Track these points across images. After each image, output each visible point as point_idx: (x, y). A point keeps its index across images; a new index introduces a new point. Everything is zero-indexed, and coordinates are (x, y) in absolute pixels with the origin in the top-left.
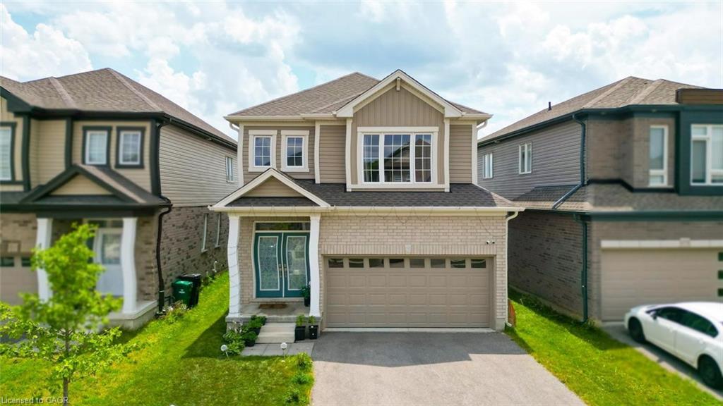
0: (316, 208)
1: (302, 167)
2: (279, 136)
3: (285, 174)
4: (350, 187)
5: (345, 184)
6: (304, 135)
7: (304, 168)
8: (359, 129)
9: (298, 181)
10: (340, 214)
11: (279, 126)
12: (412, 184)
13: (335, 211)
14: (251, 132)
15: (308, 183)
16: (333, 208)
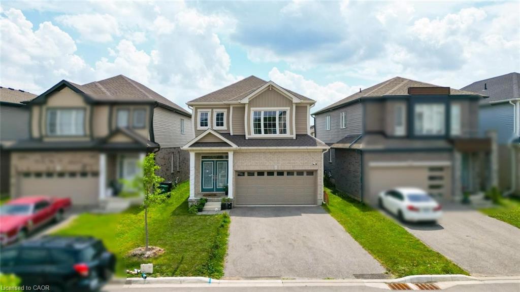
0: (231, 148)
1: (224, 127)
2: (212, 112)
3: (215, 131)
4: (247, 137)
5: (245, 135)
6: (225, 111)
7: (224, 128)
8: (251, 109)
9: (222, 134)
10: (243, 151)
11: (212, 107)
12: (278, 135)
13: (240, 150)
14: (199, 110)
15: (227, 135)
16: (239, 148)
